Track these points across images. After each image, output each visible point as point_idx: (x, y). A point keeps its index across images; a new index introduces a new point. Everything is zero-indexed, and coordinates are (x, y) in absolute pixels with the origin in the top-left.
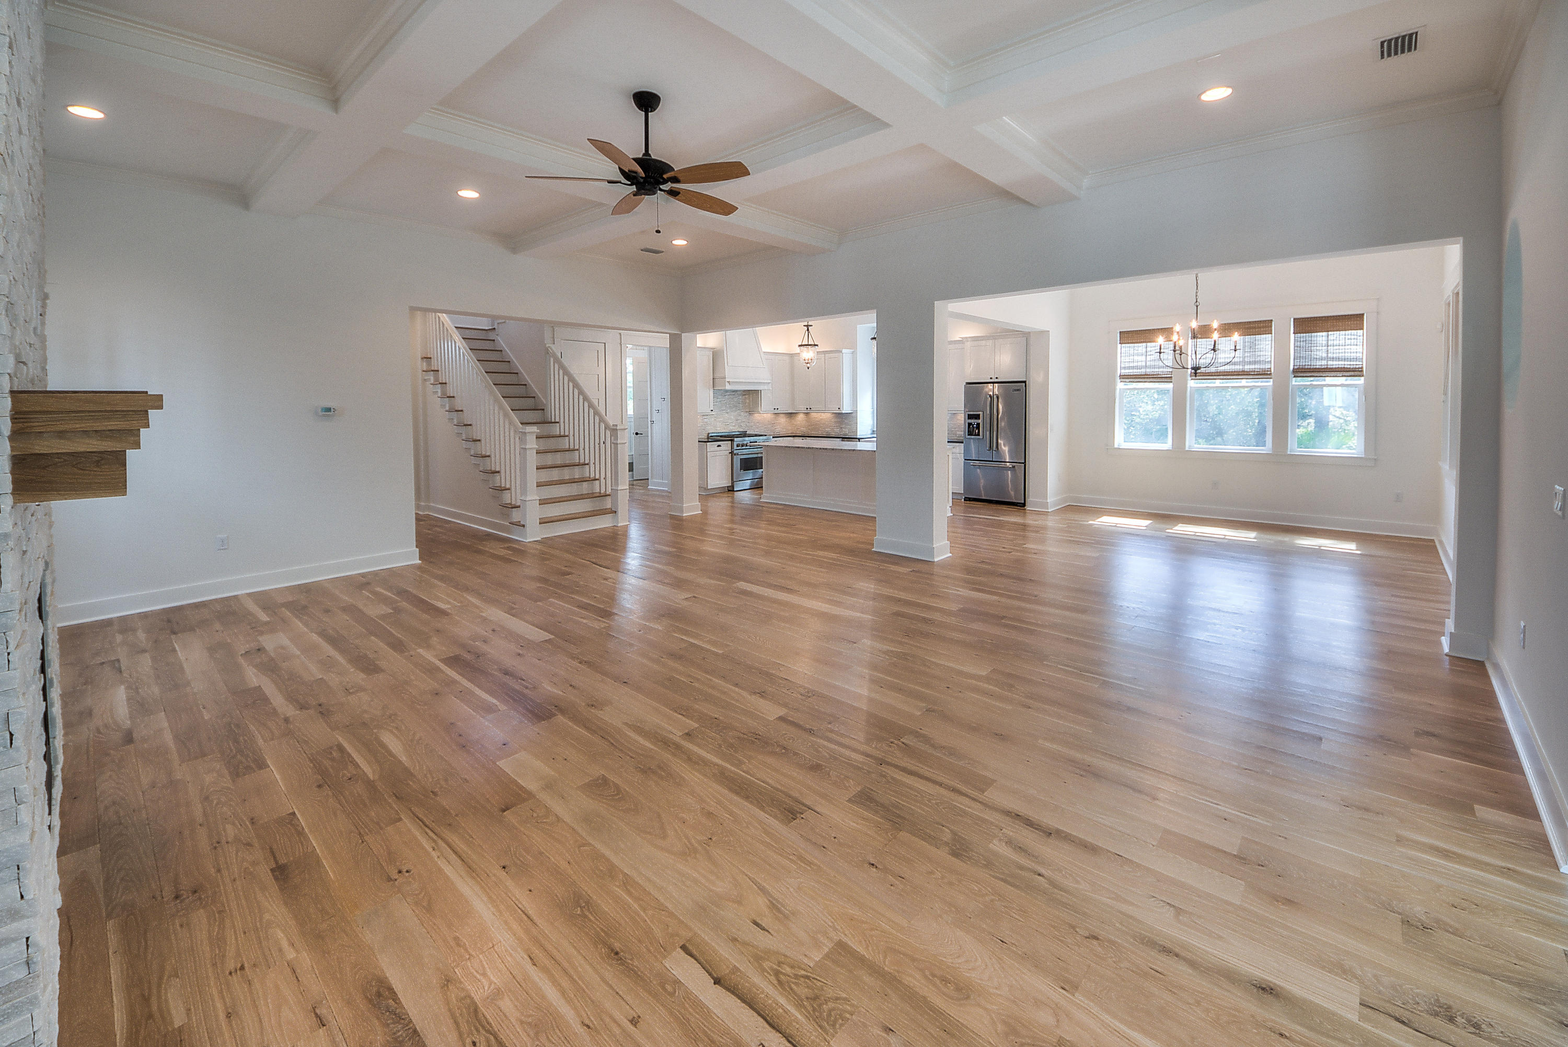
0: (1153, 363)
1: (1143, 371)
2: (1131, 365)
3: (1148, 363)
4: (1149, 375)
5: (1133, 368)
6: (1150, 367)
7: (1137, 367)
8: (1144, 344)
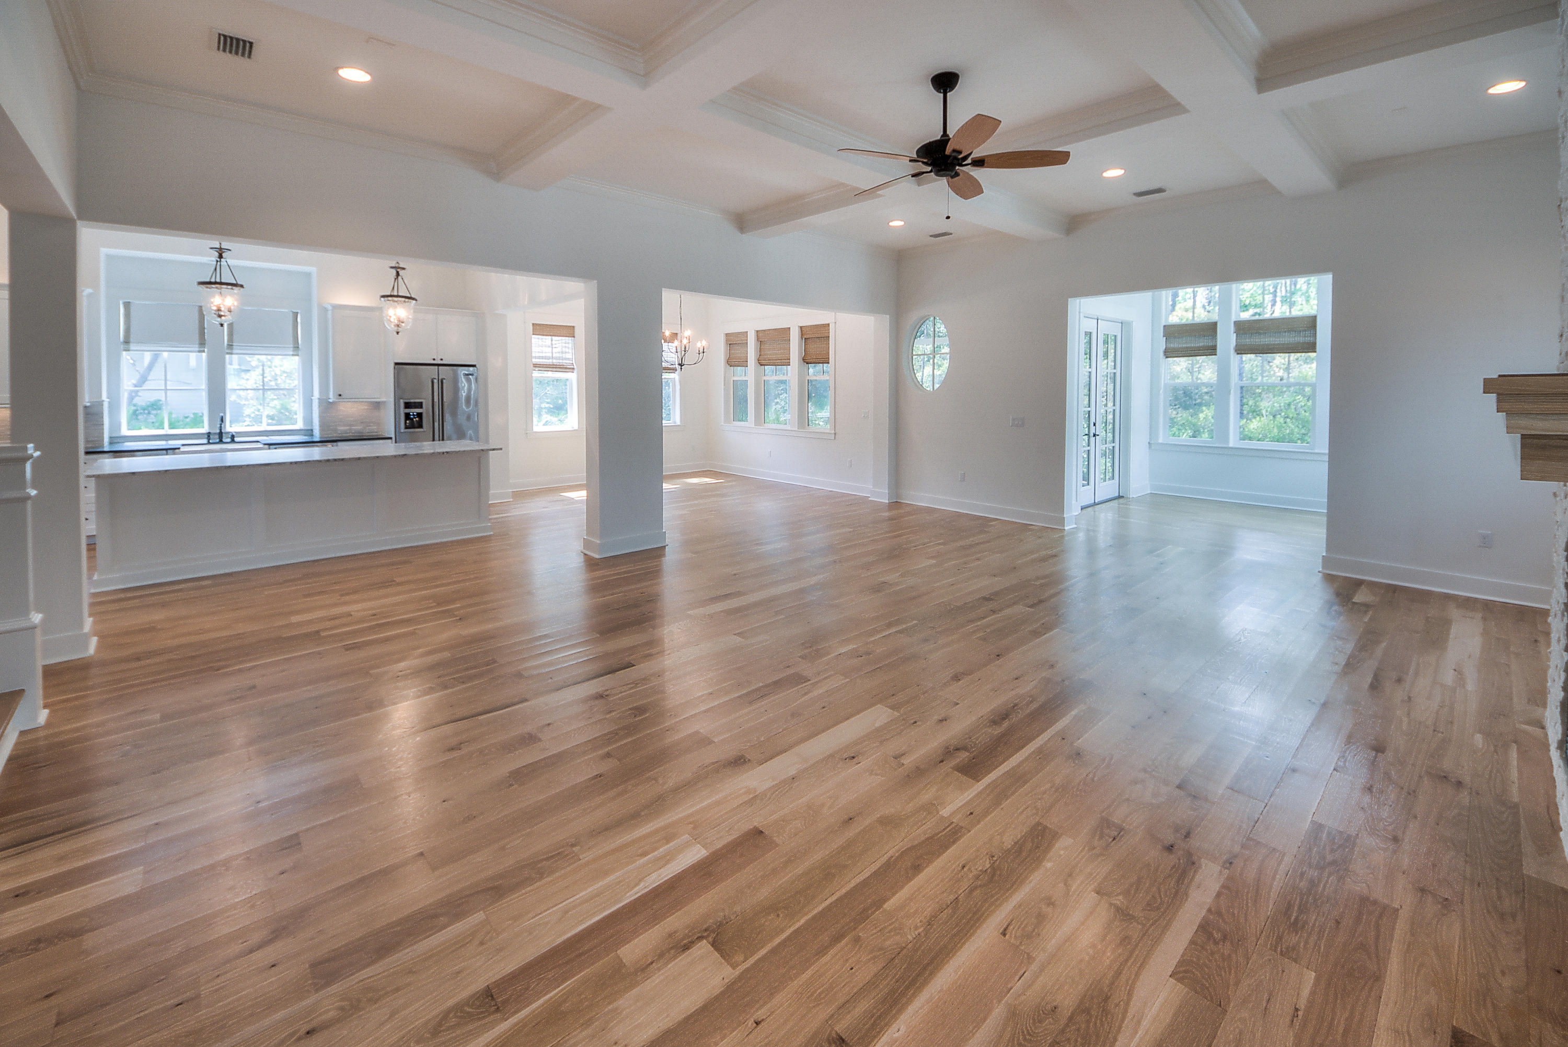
0: (558, 355)
1: (549, 361)
2: (541, 355)
3: (554, 355)
4: (556, 365)
5: (542, 358)
6: (556, 358)
7: (546, 358)
8: (550, 337)
